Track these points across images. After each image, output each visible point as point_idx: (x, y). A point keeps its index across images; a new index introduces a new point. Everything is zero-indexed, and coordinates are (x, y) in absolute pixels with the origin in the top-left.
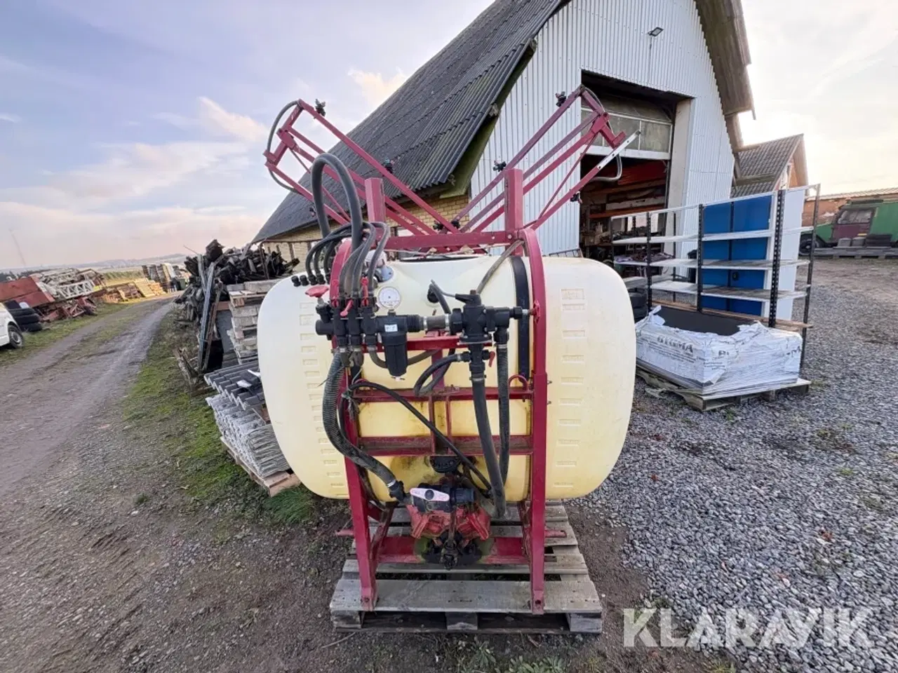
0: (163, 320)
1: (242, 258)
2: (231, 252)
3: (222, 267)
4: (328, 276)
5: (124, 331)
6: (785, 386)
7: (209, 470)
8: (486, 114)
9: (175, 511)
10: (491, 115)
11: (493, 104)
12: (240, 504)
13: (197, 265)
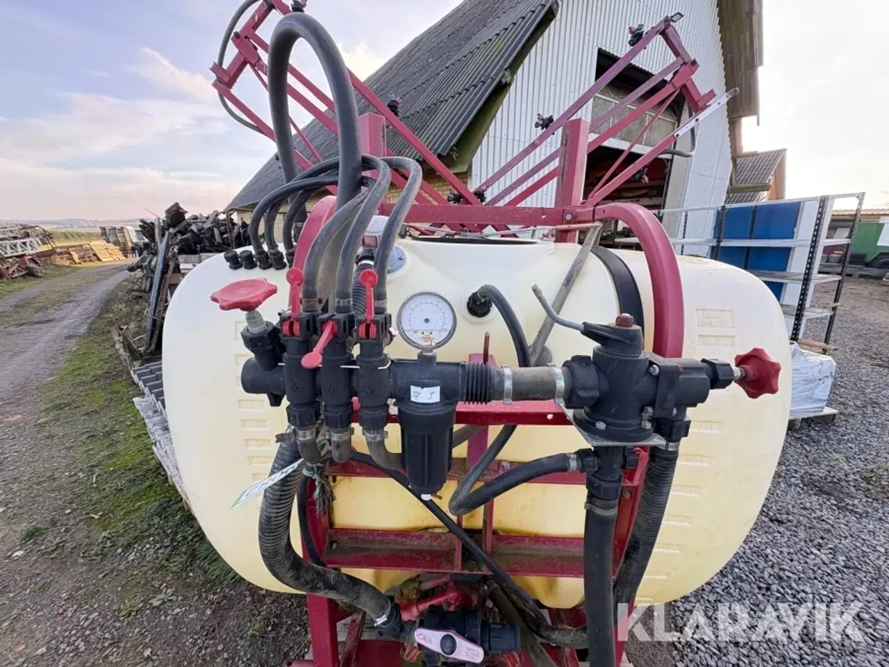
0: (116, 288)
1: (206, 226)
2: (195, 218)
3: (183, 234)
4: (291, 255)
5: (68, 298)
6: (812, 415)
7: (133, 490)
8: (497, 80)
9: (76, 552)
10: (504, 81)
11: (506, 69)
12: (167, 547)
13: (153, 230)
